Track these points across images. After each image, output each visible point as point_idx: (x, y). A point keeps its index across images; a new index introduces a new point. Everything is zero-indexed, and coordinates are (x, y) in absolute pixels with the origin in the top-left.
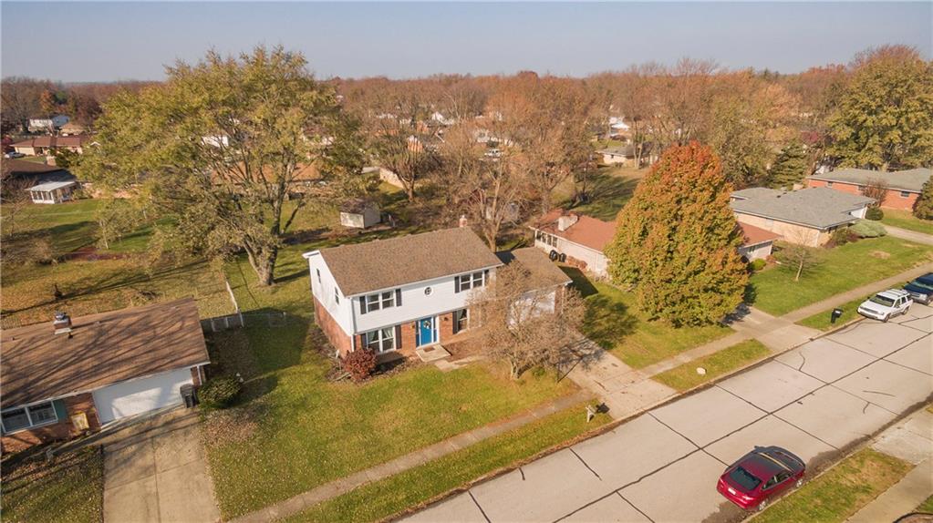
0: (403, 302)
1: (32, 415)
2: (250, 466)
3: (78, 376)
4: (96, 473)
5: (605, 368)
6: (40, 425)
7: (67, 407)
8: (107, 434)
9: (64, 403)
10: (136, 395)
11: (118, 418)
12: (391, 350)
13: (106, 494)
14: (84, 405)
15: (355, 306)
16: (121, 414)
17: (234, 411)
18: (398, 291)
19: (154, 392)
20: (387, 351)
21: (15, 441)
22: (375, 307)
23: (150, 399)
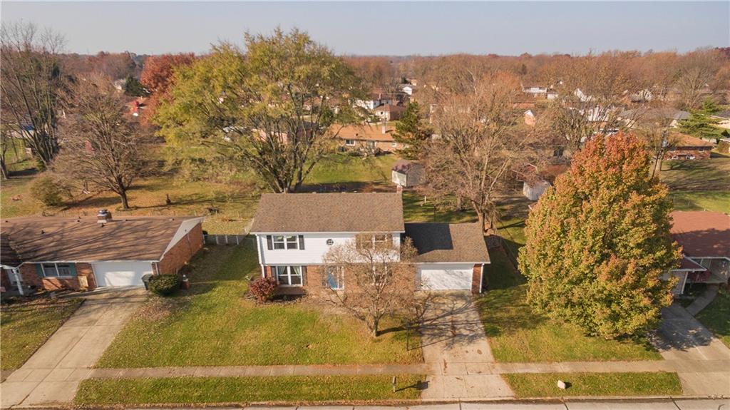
0: (305, 247)
1: (59, 270)
2: (139, 339)
3: (86, 252)
4: (67, 314)
5: (467, 352)
6: (62, 277)
7: (77, 269)
8: (96, 293)
9: (75, 267)
10: (119, 272)
11: (108, 285)
12: (299, 285)
13: (60, 329)
14: (87, 271)
15: (263, 243)
16: (110, 283)
17: (165, 300)
18: (301, 237)
19: (130, 274)
20: (294, 286)
21: (50, 284)
22: (281, 246)
23: (128, 278)
